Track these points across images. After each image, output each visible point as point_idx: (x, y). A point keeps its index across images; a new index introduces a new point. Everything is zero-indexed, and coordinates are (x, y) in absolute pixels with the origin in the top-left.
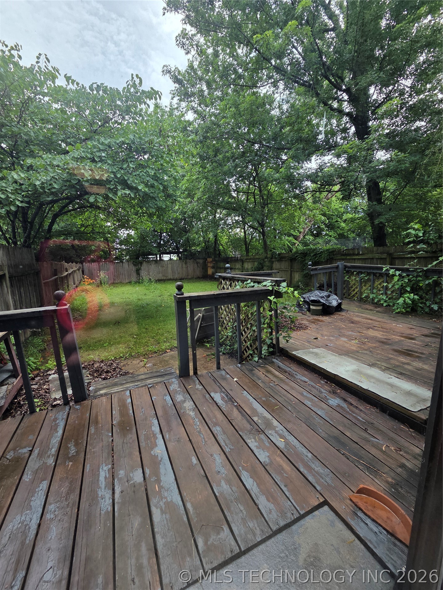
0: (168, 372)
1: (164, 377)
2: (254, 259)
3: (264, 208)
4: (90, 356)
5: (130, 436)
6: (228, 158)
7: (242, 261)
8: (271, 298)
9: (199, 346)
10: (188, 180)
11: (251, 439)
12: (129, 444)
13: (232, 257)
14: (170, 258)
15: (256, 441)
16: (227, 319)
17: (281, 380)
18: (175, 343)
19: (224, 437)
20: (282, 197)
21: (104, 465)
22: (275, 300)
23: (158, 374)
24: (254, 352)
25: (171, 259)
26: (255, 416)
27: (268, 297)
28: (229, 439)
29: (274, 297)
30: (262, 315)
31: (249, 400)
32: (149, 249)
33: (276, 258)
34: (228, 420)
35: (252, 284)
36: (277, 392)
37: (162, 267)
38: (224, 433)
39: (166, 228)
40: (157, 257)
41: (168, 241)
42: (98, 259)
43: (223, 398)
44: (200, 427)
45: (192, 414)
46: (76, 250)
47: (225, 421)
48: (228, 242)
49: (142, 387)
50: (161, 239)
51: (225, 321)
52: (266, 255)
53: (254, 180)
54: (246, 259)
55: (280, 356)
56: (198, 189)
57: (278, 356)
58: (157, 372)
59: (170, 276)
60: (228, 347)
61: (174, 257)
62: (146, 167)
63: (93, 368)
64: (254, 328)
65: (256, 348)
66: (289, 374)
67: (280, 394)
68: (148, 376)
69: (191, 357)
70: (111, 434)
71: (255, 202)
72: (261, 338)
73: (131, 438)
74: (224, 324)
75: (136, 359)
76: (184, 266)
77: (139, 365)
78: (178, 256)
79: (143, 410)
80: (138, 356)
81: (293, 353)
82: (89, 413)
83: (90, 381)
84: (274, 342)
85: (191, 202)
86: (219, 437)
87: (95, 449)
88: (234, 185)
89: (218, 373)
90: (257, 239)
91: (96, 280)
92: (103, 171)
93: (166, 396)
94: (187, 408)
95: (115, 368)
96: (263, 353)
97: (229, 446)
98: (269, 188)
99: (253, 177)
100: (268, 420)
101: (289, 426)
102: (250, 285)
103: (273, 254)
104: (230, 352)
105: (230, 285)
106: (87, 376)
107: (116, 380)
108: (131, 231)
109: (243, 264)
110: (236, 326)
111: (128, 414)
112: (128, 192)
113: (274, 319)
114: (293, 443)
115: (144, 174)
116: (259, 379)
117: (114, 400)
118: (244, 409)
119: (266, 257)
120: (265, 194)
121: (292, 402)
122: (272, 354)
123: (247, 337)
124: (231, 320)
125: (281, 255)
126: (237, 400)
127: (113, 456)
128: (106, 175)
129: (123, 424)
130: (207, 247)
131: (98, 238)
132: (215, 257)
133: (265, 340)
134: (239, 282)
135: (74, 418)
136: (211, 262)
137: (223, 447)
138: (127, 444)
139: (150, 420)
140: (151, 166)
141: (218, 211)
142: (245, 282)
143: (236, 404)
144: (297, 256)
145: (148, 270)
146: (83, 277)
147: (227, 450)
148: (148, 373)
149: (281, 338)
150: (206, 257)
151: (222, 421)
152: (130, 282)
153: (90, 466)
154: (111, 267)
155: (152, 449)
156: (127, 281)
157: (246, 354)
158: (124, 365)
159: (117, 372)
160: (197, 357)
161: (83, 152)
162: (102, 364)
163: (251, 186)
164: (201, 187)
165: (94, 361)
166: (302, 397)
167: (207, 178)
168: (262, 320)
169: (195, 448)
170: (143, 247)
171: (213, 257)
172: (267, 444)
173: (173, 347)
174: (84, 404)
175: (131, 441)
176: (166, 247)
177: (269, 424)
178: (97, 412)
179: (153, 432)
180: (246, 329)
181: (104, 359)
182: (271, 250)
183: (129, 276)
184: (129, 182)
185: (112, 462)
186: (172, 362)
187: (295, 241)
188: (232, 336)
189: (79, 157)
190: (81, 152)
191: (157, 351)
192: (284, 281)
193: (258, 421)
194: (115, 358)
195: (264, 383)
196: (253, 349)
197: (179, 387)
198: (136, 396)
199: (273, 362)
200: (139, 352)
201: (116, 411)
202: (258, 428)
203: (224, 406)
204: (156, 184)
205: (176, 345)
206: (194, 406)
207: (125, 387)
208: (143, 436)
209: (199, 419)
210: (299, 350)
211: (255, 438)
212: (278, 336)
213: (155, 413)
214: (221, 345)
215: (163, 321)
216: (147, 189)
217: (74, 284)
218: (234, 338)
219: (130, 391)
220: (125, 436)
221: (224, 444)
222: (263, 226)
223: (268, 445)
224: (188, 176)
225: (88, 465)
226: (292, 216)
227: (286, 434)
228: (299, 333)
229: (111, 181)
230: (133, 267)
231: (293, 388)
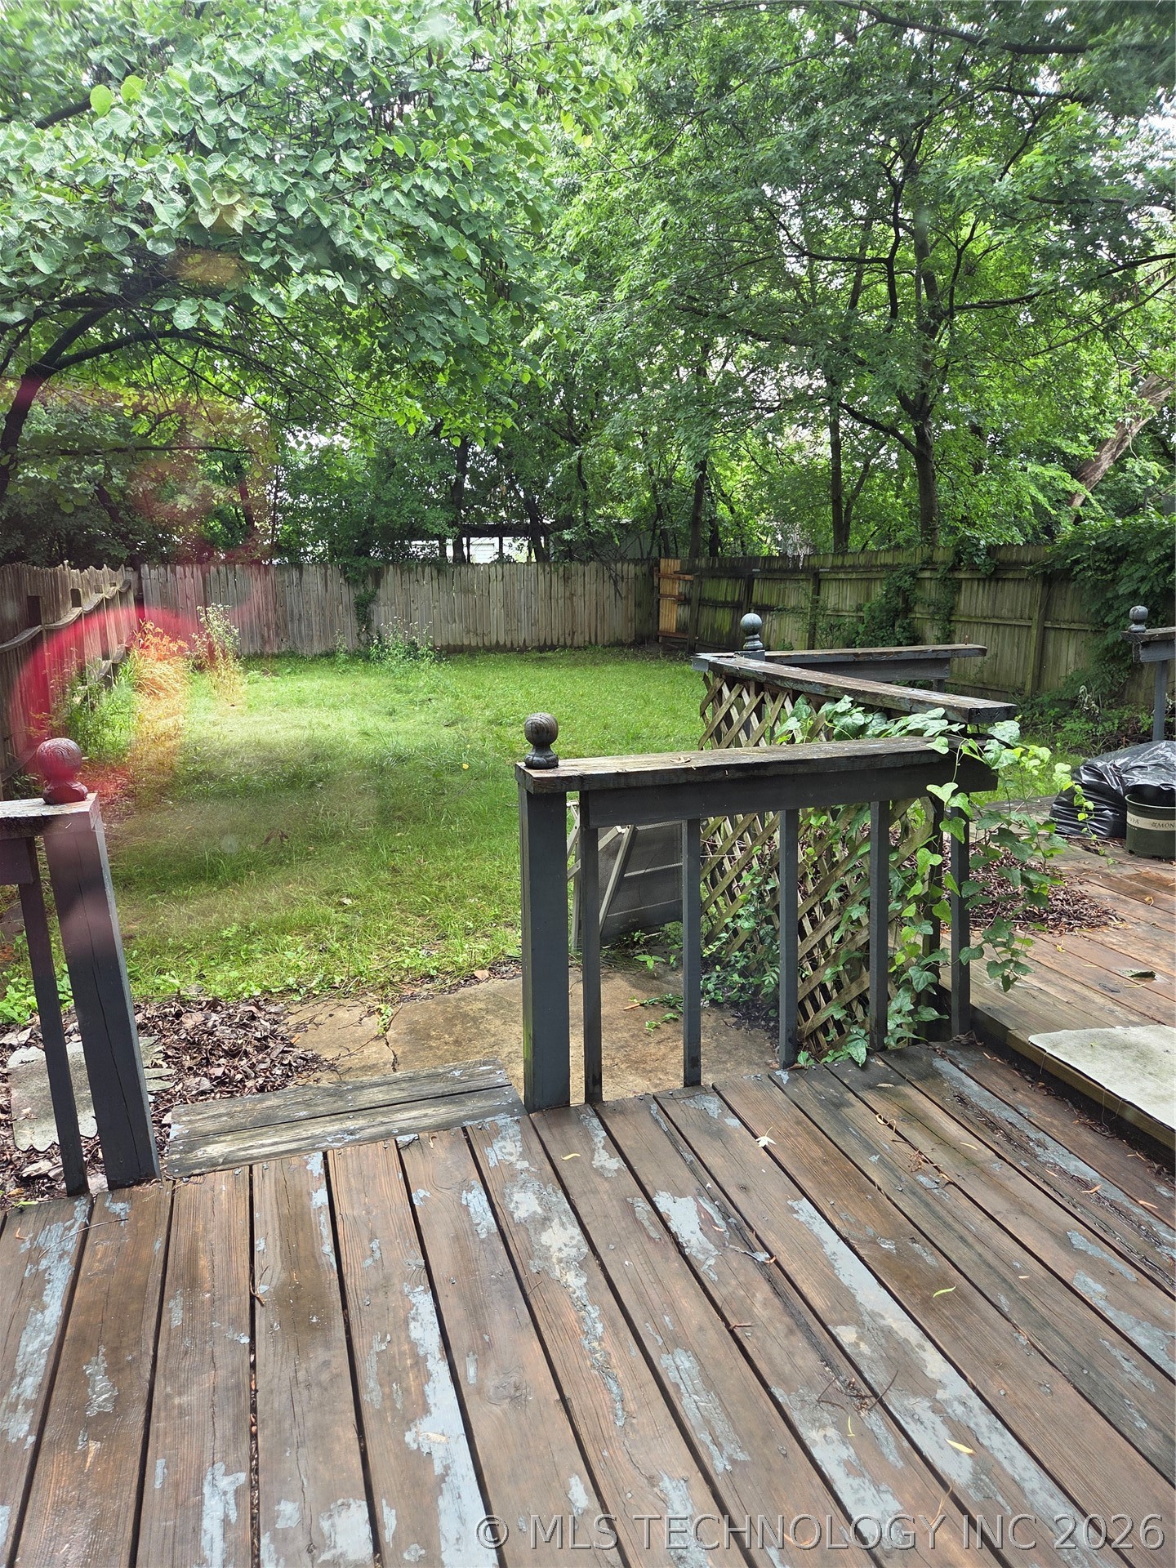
0: (482, 1084)
1: (461, 1103)
2: (868, 568)
3: (933, 331)
4: (166, 977)
5: (321, 1355)
6: (779, 99)
7: (817, 579)
8: (944, 792)
9: (611, 962)
10: (589, 206)
11: (823, 1427)
12: (316, 1392)
13: (770, 558)
14: (501, 552)
15: (845, 1440)
16: (738, 854)
17: (970, 1161)
18: (513, 941)
19: (707, 1402)
20: (1022, 275)
21: (220, 1467)
22: (960, 801)
23: (440, 1087)
24: (851, 1014)
25: (502, 560)
26: (845, 1323)
27: (931, 788)
28: (728, 1415)
29: (956, 786)
30: (894, 857)
31: (820, 1243)
32: (412, 512)
33: (974, 568)
34: (727, 1325)
35: (858, 718)
36: (950, 1220)
37: (466, 591)
38: (710, 1384)
39: (487, 429)
40: (443, 548)
41: (494, 481)
42: (202, 550)
43: (706, 1223)
44: (608, 1345)
45: (575, 1281)
46: (113, 513)
47: (715, 1334)
48: (759, 485)
49: (373, 1139)
50: (462, 469)
51: (726, 862)
52: (927, 551)
53: (896, 194)
54: (835, 569)
55: (971, 1044)
56: (636, 244)
57: (958, 1045)
58: (433, 1077)
59: (498, 633)
60: (736, 977)
61: (517, 550)
62: (411, 167)
63: (176, 1032)
64: (857, 912)
65: (863, 1000)
66: (1009, 1139)
67: (965, 1233)
68: (397, 1095)
69: (576, 1007)
70: (246, 1340)
71: (894, 305)
72: (886, 959)
73: (327, 1364)
74: (723, 874)
75: (348, 1002)
76: (558, 588)
77: (360, 1031)
78: (534, 545)
79: (375, 1245)
80: (357, 987)
81: (1033, 1039)
82: (162, 1239)
83: (168, 1085)
84: (946, 980)
85: (600, 308)
86: (686, 1400)
87: (185, 1399)
88: (796, 224)
89: (691, 1103)
90: (889, 473)
91: (191, 642)
92: (230, 194)
93: (470, 1189)
94: (556, 1255)
95: (265, 1038)
96: (891, 1025)
97: (729, 1449)
98: (965, 233)
99: (893, 182)
100: (902, 1346)
101: (996, 1389)
102: (847, 720)
103: (962, 553)
104: (745, 997)
105: (759, 711)
106: (156, 1066)
107: (269, 1103)
108: (338, 438)
109: (817, 592)
110: (773, 890)
111: (314, 1257)
112: (332, 282)
113: (949, 880)
114: (1010, 1470)
115: (403, 201)
116: (871, 1149)
117: (261, 1190)
118: (799, 1283)
119: (929, 563)
120: (941, 269)
121: (1017, 1272)
122: (930, 1033)
123: (822, 943)
124: (755, 862)
125: (1001, 555)
126: (770, 1239)
127: (254, 1436)
128: (242, 213)
129: (297, 1299)
130: (659, 512)
131: (202, 462)
132: (696, 553)
133: (902, 970)
134: (800, 700)
135: (105, 1255)
136: (677, 576)
137: (701, 1450)
138: (308, 1387)
139: (401, 1292)
140: (433, 164)
141: (721, 342)
142: (827, 707)
143: (762, 1256)
144: (1077, 562)
145: (408, 604)
146: (140, 628)
147: (718, 1465)
148: (397, 1082)
149: (977, 967)
150: (655, 553)
151: (701, 1329)
152: (330, 655)
153: (167, 1467)
154: (256, 587)
155: (408, 1421)
156: (318, 648)
157: (816, 1019)
158: (301, 1027)
159: (273, 1056)
160: (604, 1011)
161: (153, 113)
162: (214, 1017)
163: (877, 227)
164: (645, 239)
165: (183, 1001)
166: (1064, 1256)
167: (676, 200)
168: (896, 882)
169: (584, 1437)
170: (387, 504)
171: (685, 552)
172: (893, 1457)
173: (503, 959)
174: (144, 1195)
175: (325, 1377)
176: (485, 503)
177: (906, 1370)
178: (194, 1238)
179: (414, 1345)
180: (818, 911)
181: (221, 992)
182: (953, 530)
183: (328, 629)
184: (340, 239)
185: (252, 1459)
186: (494, 1024)
187: (1074, 485)
188: (754, 931)
189: (133, 135)
190: (143, 113)
191: (433, 973)
192: (1008, 714)
193: (857, 1345)
194: (266, 991)
195: (892, 1170)
196: (848, 999)
197: (523, 1156)
198: (348, 1181)
199: (935, 1074)
200: (361, 973)
201: (270, 1239)
202: (855, 1379)
203: (712, 1262)
204: (451, 243)
205: (514, 952)
206: (585, 1249)
207: (304, 1134)
208: (374, 1359)
209: (602, 1308)
210: (1060, 1028)
211: (840, 1426)
212: (963, 957)
213: (422, 1262)
214: (708, 964)
215: (464, 838)
216: (410, 270)
217: (106, 657)
218: (762, 941)
219: (325, 1155)
220: (301, 1350)
221: (708, 1439)
222: (925, 419)
223: (900, 1464)
224: (592, 186)
225: (161, 1463)
226: (1070, 369)
227: (982, 1420)
228: (1066, 941)
229: (264, 236)
230: (345, 590)
231: (1023, 1208)
